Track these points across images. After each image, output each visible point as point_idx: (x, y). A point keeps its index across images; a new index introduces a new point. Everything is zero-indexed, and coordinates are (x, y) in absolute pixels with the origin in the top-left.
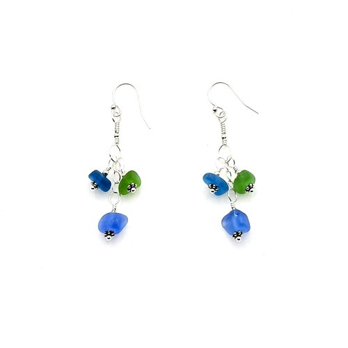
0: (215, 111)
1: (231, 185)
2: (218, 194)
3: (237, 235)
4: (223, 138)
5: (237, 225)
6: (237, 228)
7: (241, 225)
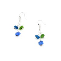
1: (40, 37)
2: (38, 38)
5: (41, 43)
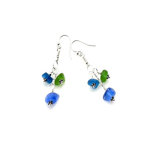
0: (78, 54)
3: (113, 99)
4: (87, 63)
6: (111, 96)
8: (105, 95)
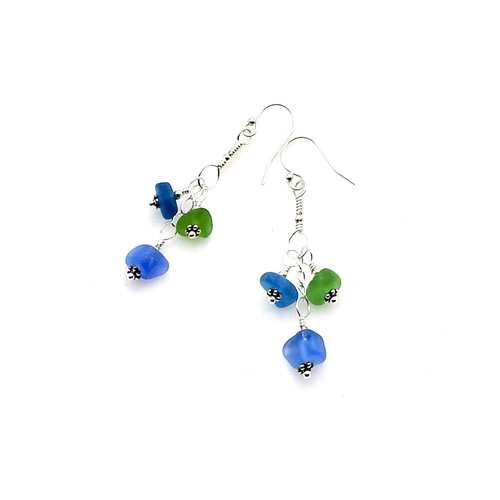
0: (290, 179)
3: (305, 368)
4: (298, 221)
5: (306, 353)
6: (306, 358)
7: (312, 352)
8: (294, 341)
